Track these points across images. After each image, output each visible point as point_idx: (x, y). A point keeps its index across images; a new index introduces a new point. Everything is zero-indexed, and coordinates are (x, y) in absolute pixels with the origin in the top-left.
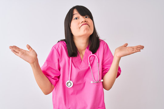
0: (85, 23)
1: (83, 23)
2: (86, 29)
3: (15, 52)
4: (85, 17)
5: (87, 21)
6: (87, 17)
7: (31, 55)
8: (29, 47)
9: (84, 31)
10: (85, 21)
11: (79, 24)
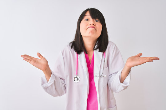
0: (93, 26)
1: (91, 26)
2: (92, 32)
3: (27, 60)
4: (95, 20)
5: (95, 25)
6: (97, 21)
7: (43, 62)
8: (40, 55)
9: (89, 33)
10: (93, 24)
11: (87, 25)
